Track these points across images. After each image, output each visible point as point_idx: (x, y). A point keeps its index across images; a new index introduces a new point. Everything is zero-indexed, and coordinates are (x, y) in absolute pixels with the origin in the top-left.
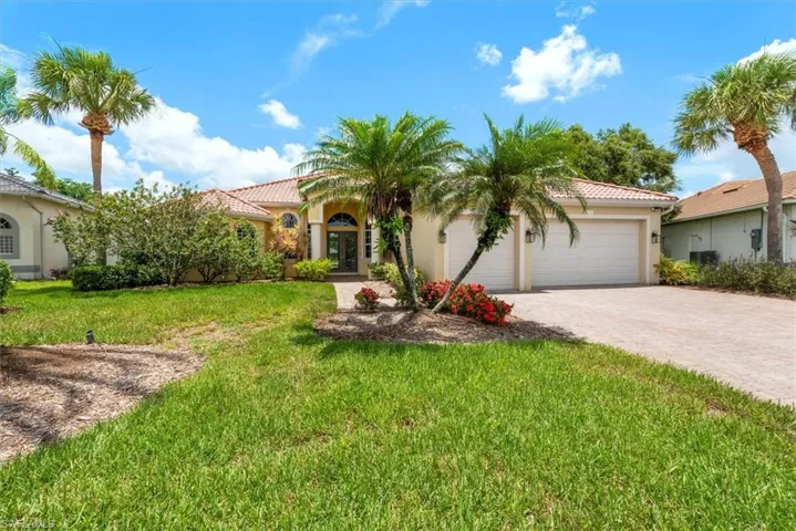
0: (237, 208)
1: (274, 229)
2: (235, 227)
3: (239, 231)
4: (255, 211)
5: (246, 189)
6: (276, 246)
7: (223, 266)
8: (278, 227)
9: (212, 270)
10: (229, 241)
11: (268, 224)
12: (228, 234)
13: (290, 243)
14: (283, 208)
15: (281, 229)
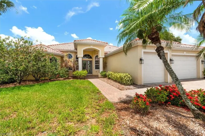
0: (49, 50)
1: (65, 59)
2: (49, 58)
3: (51, 59)
4: (57, 52)
5: (53, 45)
6: (65, 65)
7: (43, 74)
8: (66, 58)
9: (39, 76)
10: (46, 63)
11: (62, 57)
12: (45, 60)
13: (71, 64)
14: (67, 52)
15: (67, 59)
